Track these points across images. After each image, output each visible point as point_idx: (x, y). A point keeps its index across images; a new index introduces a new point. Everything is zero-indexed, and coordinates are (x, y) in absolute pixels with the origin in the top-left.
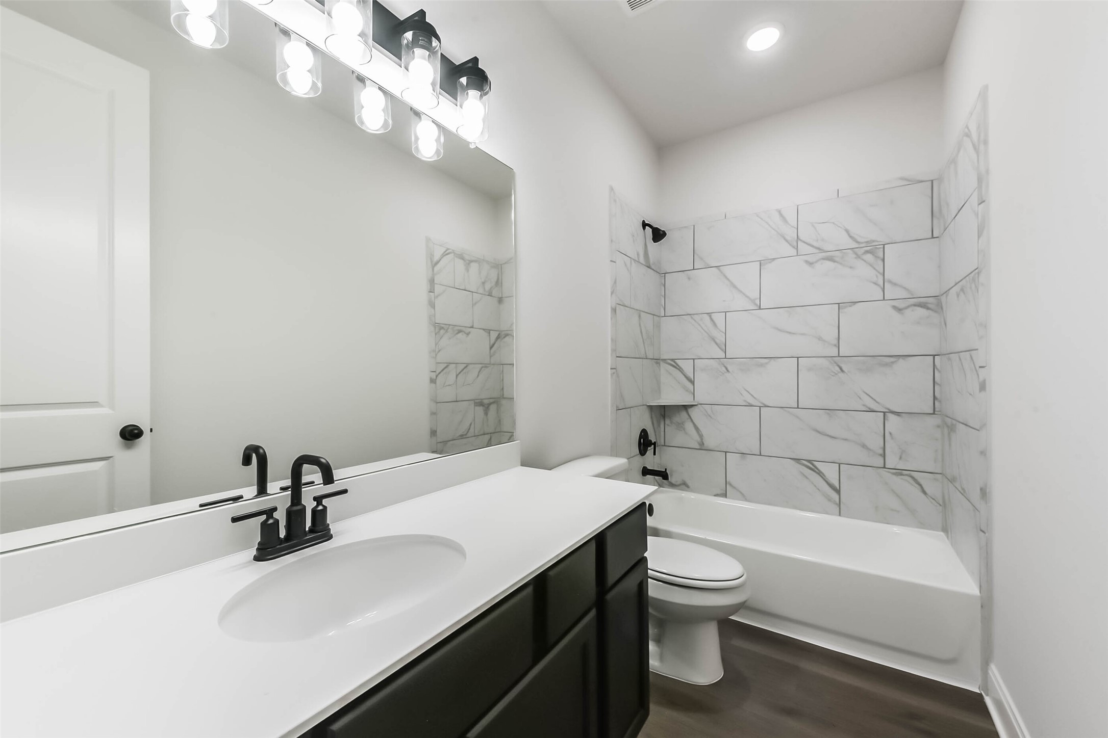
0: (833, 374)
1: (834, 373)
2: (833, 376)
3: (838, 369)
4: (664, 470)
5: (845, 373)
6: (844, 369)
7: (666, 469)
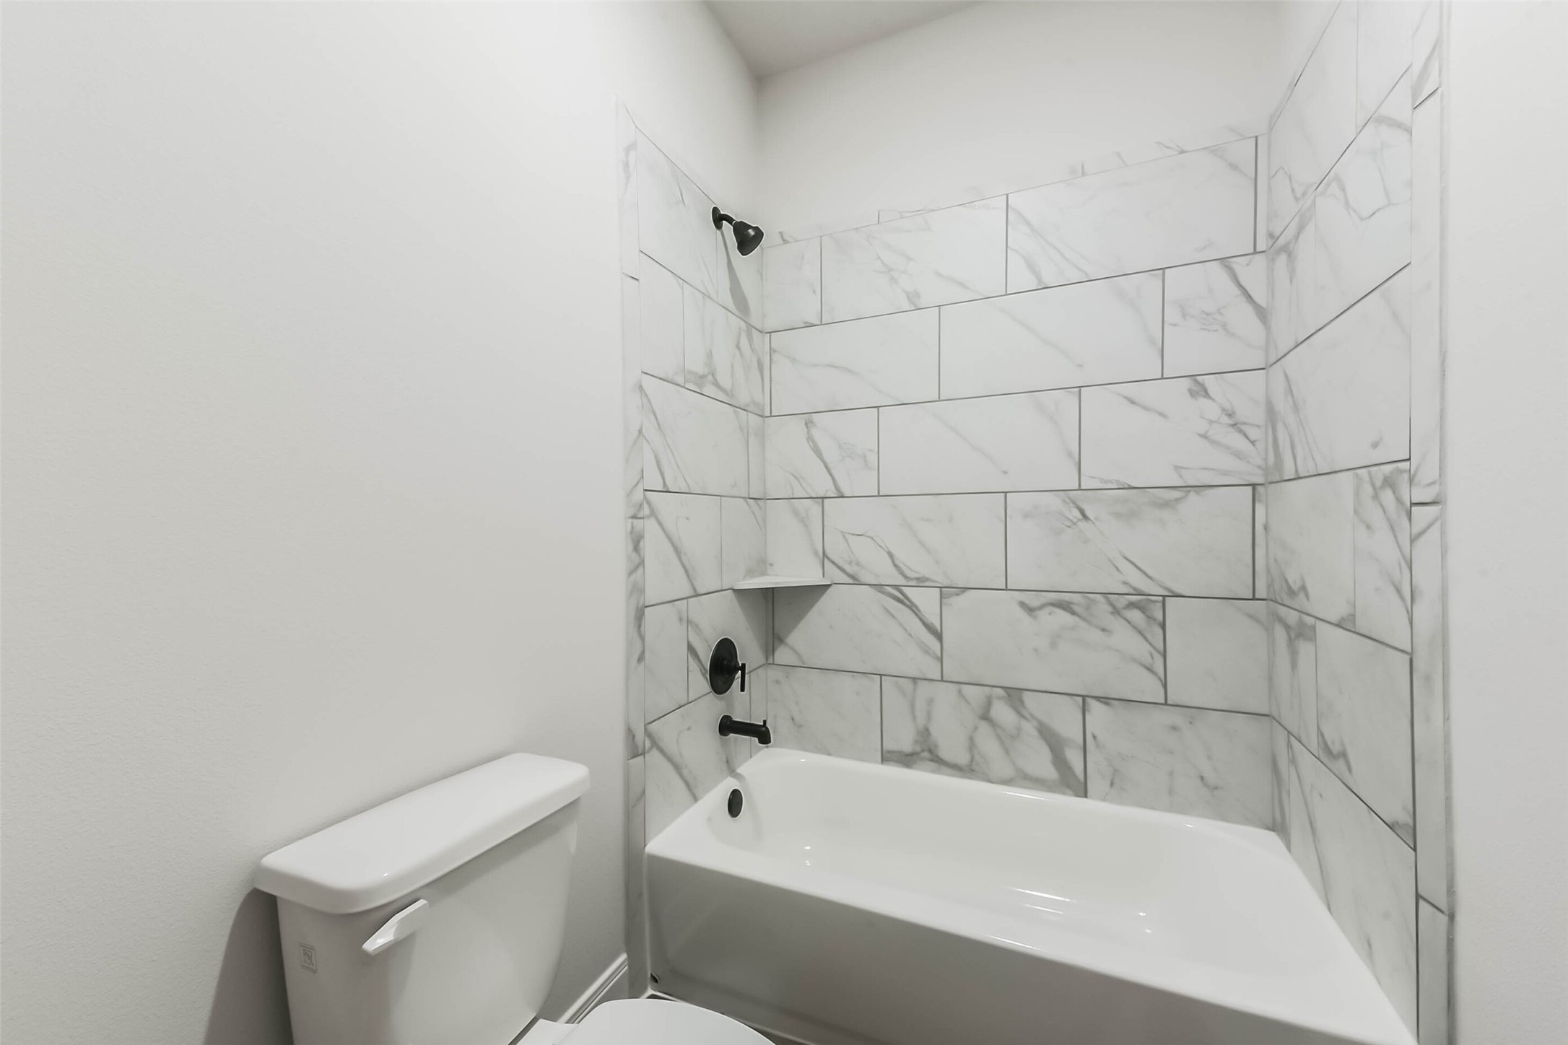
0: (1069, 524)
1: (1072, 521)
2: (1069, 527)
3: (1077, 513)
4: (762, 724)
5: (1089, 519)
6: (1088, 513)
7: (765, 722)
